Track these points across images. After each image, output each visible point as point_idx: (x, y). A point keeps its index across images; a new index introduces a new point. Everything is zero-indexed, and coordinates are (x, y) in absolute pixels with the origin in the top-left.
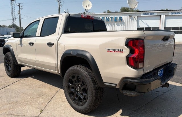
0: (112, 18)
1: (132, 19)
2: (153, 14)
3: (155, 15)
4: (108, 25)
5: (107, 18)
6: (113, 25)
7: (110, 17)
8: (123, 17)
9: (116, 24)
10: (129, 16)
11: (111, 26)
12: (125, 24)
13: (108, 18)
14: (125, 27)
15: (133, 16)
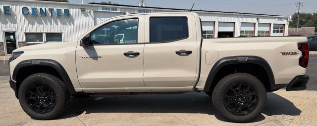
0: (51, 10)
1: (86, 15)
2: (116, 10)
3: (119, 11)
4: (44, 23)
5: (41, 9)
6: (54, 23)
7: (47, 9)
8: (71, 10)
9: (59, 22)
10: (80, 10)
11: (51, 24)
12: (75, 22)
13: (44, 10)
14: (75, 27)
15: (86, 10)
